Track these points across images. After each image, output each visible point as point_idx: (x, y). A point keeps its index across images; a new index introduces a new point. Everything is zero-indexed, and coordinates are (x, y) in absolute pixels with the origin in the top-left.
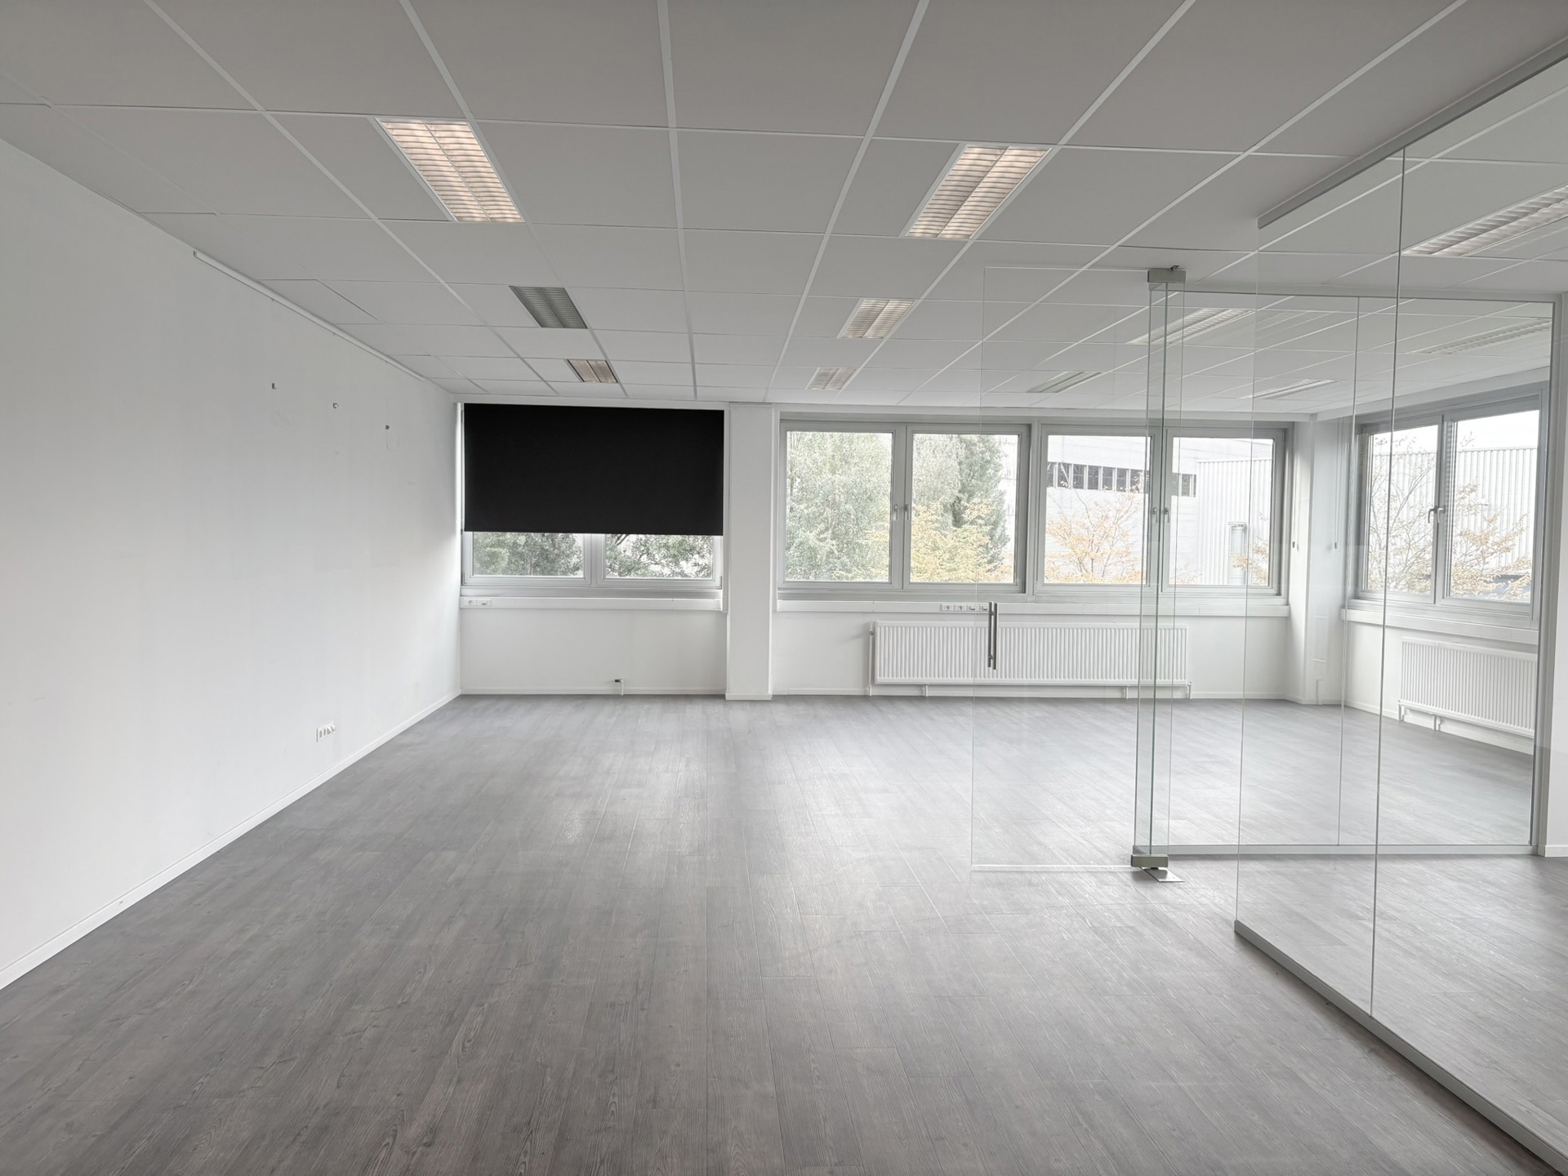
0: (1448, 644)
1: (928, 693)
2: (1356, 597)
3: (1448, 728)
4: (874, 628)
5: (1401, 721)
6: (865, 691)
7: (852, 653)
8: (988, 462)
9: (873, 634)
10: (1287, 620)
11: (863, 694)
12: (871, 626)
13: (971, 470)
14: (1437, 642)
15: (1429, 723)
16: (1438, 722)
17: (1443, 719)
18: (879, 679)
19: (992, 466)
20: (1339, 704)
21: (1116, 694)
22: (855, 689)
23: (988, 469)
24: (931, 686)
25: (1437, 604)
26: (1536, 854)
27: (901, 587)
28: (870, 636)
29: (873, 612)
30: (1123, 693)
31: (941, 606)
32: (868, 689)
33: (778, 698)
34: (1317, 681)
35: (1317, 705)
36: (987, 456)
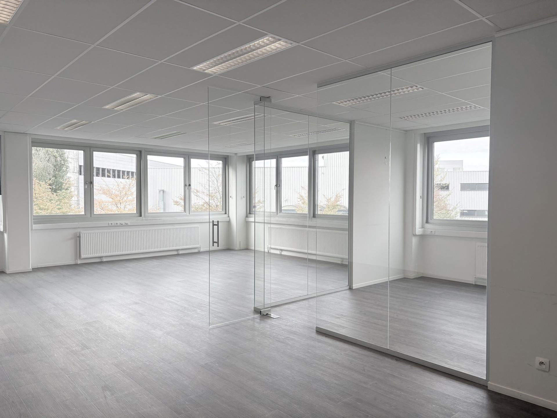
0: (284, 227)
1: (105, 260)
2: (250, 213)
3: (284, 253)
4: (80, 234)
5: (269, 252)
6: (76, 262)
7: (70, 246)
8: (63, 165)
9: (79, 237)
10: (229, 222)
11: (75, 263)
12: (78, 234)
13: (55, 168)
14: (280, 226)
15: (278, 252)
16: (281, 251)
17: (282, 250)
18: (83, 256)
19: (65, 166)
20: (247, 249)
21: (175, 253)
22: (71, 262)
23: (62, 168)
24: (105, 257)
25: (278, 215)
26: (351, 289)
27: (90, 216)
28: (78, 238)
29: (79, 228)
30: (178, 252)
31: (109, 223)
32: (77, 261)
33: (35, 270)
34: (240, 242)
35: (240, 250)
36: (63, 162)
